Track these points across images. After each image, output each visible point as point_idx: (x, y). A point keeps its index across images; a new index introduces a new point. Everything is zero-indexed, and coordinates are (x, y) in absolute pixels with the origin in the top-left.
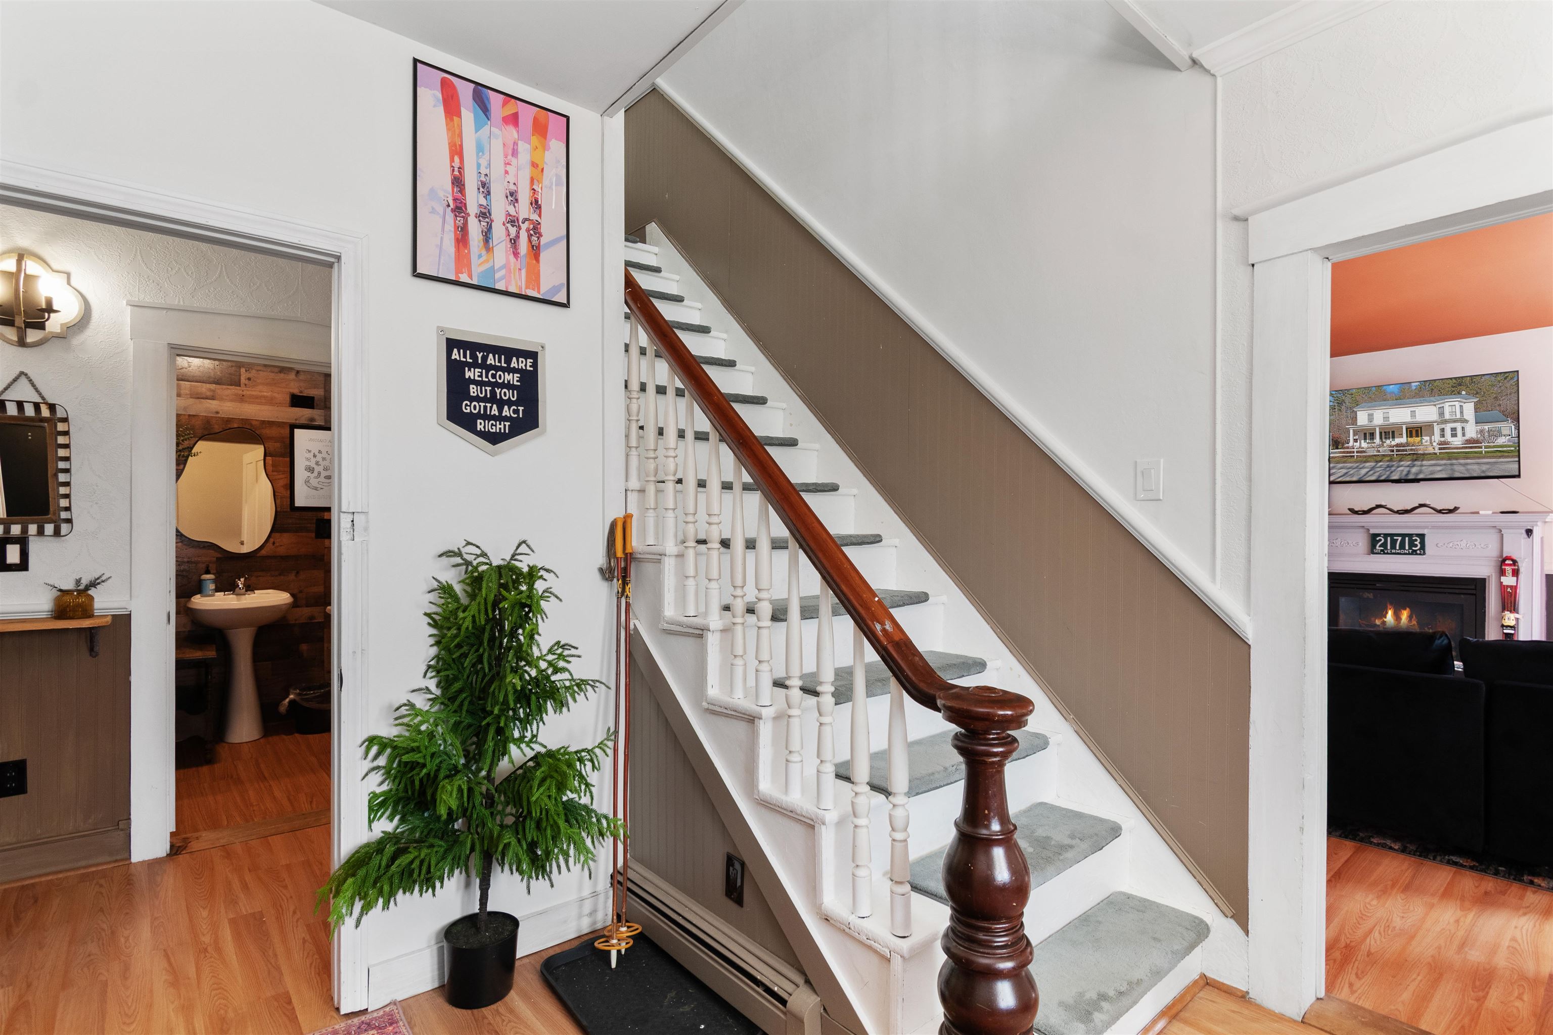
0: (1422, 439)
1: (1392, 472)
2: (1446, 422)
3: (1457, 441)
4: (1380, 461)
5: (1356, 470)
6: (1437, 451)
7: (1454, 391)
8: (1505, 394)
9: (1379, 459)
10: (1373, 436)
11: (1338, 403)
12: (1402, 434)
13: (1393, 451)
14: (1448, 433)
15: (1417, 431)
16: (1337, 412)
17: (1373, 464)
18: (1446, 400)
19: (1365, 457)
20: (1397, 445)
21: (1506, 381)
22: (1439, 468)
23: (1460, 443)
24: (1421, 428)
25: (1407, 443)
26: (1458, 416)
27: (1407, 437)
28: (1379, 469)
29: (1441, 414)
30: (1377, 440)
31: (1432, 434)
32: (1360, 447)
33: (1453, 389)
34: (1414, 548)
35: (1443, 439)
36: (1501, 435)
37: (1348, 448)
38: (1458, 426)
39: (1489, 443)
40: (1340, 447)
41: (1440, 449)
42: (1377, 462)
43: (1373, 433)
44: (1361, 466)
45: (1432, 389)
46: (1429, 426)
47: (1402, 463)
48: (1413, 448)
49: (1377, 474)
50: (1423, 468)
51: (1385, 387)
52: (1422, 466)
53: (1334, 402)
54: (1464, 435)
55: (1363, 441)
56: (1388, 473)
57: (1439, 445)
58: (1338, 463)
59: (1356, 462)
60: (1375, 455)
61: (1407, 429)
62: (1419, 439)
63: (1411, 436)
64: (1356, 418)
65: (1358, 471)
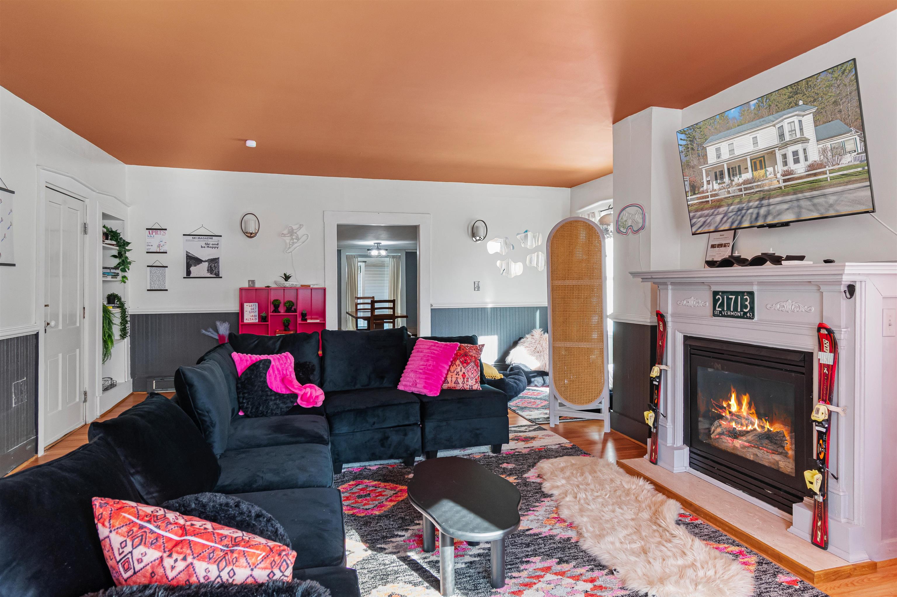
0: (766, 171)
1: (743, 217)
2: (786, 145)
3: (800, 169)
4: (732, 204)
5: (712, 217)
6: (782, 184)
7: (791, 103)
8: (844, 94)
9: (730, 201)
10: (722, 174)
12: (747, 168)
13: (740, 190)
14: (790, 159)
15: (761, 161)
16: (690, 152)
17: (725, 209)
18: (785, 117)
19: (718, 200)
20: (745, 182)
21: (844, 76)
22: (785, 206)
23: (803, 170)
24: (764, 157)
25: (753, 178)
26: (798, 136)
27: (752, 171)
28: (731, 214)
29: (782, 136)
30: (726, 179)
31: (774, 163)
32: (713, 190)
33: (790, 100)
34: (745, 310)
35: (785, 168)
36: (845, 153)
37: (703, 192)
38: (799, 147)
39: (833, 165)
40: (696, 192)
42: (729, 205)
43: (722, 171)
44: (715, 212)
45: (770, 106)
46: (771, 153)
47: (751, 204)
48: (759, 183)
49: (730, 220)
50: (771, 207)
51: (727, 113)
52: (769, 205)
53: (687, 140)
54: (806, 159)
55: (714, 182)
56: (739, 218)
57: (783, 176)
58: (697, 211)
59: (711, 208)
60: (726, 198)
61: (751, 160)
62: (762, 172)
63: (756, 170)
64: (706, 155)
65: (714, 218)
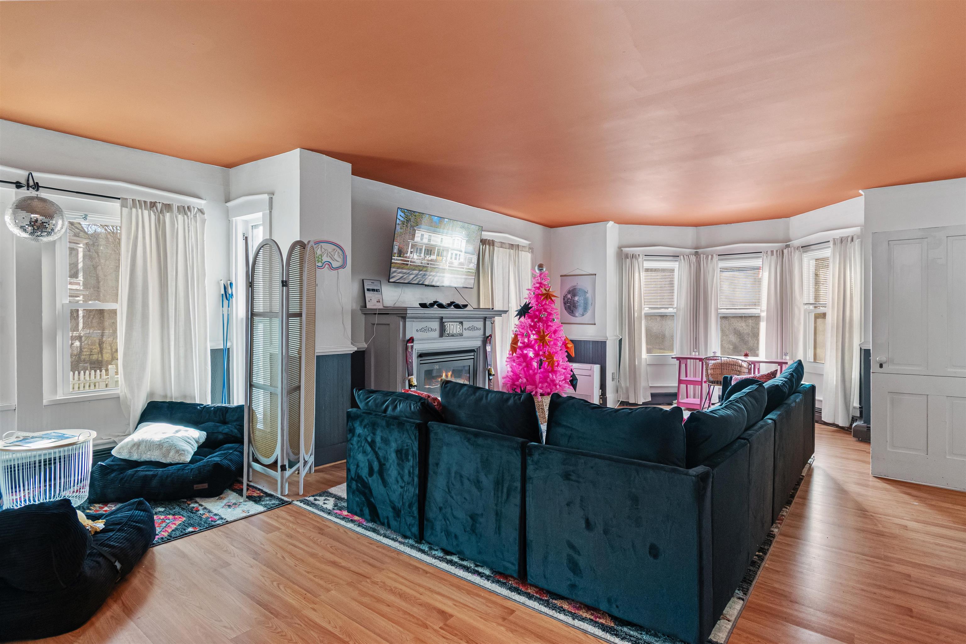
0: (443, 258)
2: (453, 249)
4: (421, 271)
5: (408, 275)
6: (447, 268)
9: (421, 268)
10: (421, 251)
11: (406, 220)
12: (434, 253)
13: (429, 264)
14: (453, 256)
15: (441, 252)
16: (404, 227)
17: (417, 272)
18: (456, 235)
19: (414, 266)
20: (431, 260)
21: (478, 231)
23: (457, 264)
24: (443, 250)
25: (436, 260)
26: (459, 247)
28: (419, 276)
29: (453, 244)
30: (422, 255)
31: (447, 256)
32: (413, 258)
33: (460, 229)
35: (451, 260)
36: (472, 262)
37: (406, 257)
38: (458, 253)
40: (402, 256)
41: (449, 266)
44: (411, 273)
47: (431, 273)
48: (438, 263)
49: (418, 280)
50: (440, 278)
51: (433, 217)
53: (404, 219)
55: (415, 254)
56: (423, 279)
57: (449, 264)
58: (399, 268)
59: (408, 269)
60: (419, 266)
61: (437, 250)
63: (438, 256)
64: (415, 235)
65: (409, 276)
